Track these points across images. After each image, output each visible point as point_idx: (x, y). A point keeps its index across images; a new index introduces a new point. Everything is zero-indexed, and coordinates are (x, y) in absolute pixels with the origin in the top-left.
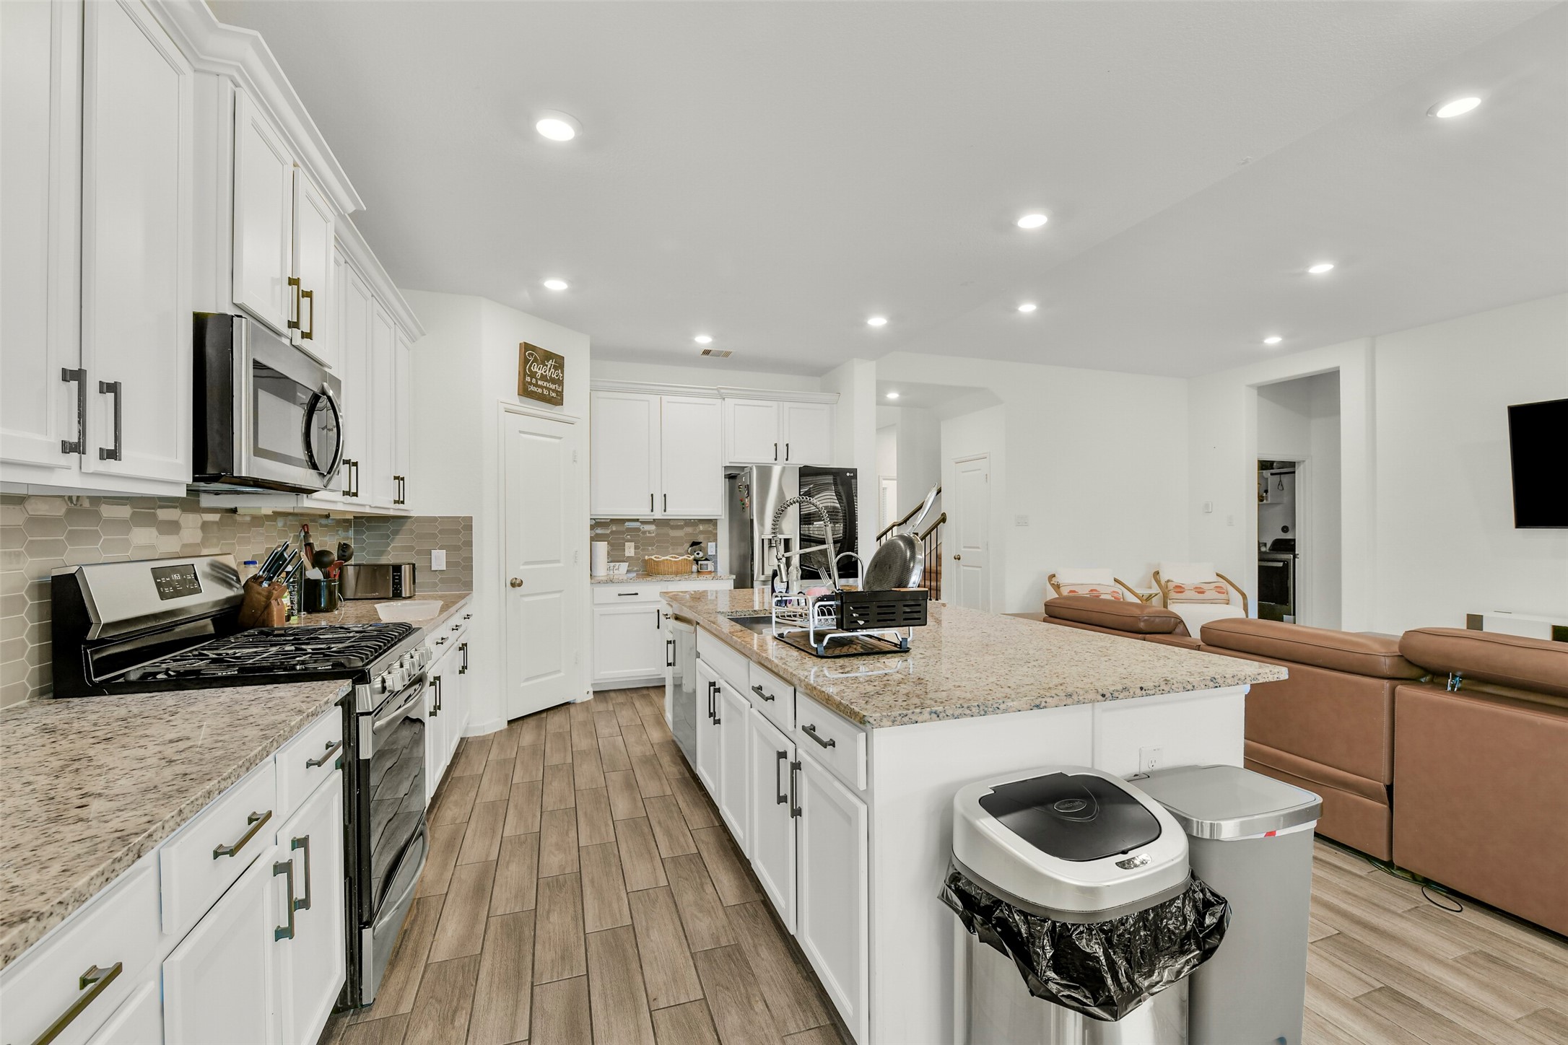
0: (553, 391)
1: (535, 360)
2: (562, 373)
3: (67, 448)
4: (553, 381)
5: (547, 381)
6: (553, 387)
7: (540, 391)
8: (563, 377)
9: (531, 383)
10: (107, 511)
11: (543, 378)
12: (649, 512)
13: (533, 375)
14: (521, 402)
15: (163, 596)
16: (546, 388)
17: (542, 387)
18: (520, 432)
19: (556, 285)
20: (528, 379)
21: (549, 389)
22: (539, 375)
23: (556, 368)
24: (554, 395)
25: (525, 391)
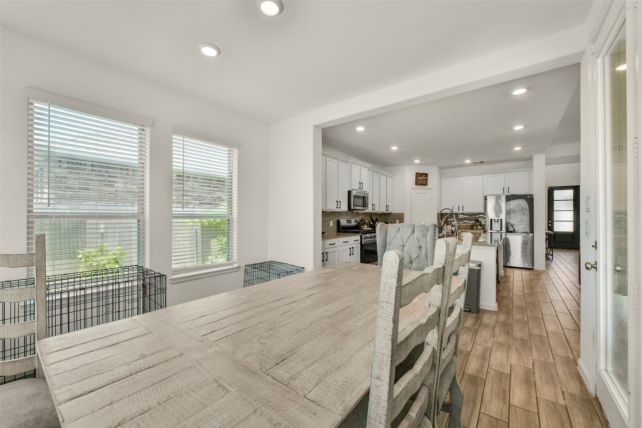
0: (424, 182)
1: (419, 176)
2: (427, 177)
3: (337, 208)
4: (424, 180)
5: (423, 180)
6: (424, 181)
7: (421, 183)
8: (427, 178)
9: (418, 182)
10: (343, 213)
11: (422, 180)
12: (458, 211)
13: (419, 180)
14: (416, 186)
15: (347, 223)
16: (422, 182)
17: (421, 182)
18: (416, 193)
19: (417, 161)
20: (417, 181)
21: (423, 182)
22: (420, 180)
23: (425, 177)
24: (425, 183)
25: (416, 184)
